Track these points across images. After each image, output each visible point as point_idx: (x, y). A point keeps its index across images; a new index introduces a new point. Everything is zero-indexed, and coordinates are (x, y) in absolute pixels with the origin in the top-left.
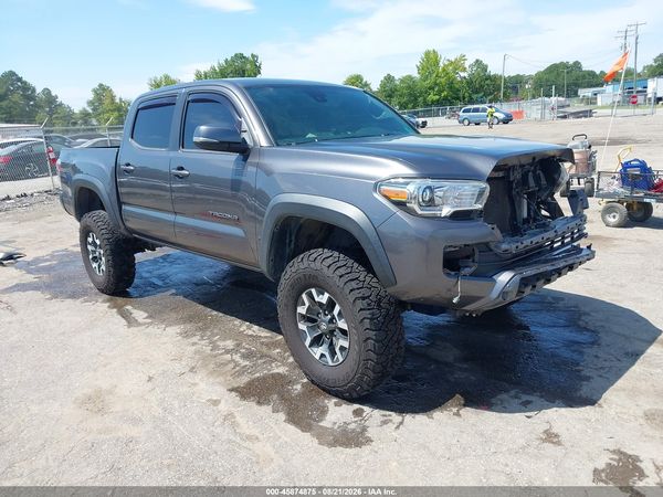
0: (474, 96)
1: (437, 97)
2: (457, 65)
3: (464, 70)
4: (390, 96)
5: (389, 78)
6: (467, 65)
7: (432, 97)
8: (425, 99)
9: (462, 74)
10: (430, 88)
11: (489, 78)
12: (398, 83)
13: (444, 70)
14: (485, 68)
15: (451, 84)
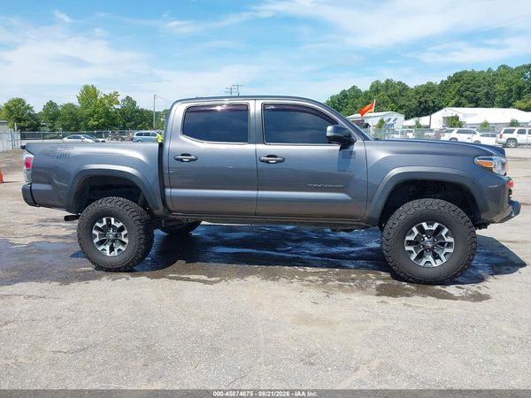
0: (127, 124)
1: (97, 123)
2: (112, 99)
3: (118, 103)
4: (54, 119)
5: (51, 104)
6: (120, 99)
7: (92, 122)
8: (86, 124)
9: (116, 106)
10: (90, 115)
11: (138, 111)
12: (60, 109)
13: (101, 102)
14: (134, 103)
15: (107, 114)
